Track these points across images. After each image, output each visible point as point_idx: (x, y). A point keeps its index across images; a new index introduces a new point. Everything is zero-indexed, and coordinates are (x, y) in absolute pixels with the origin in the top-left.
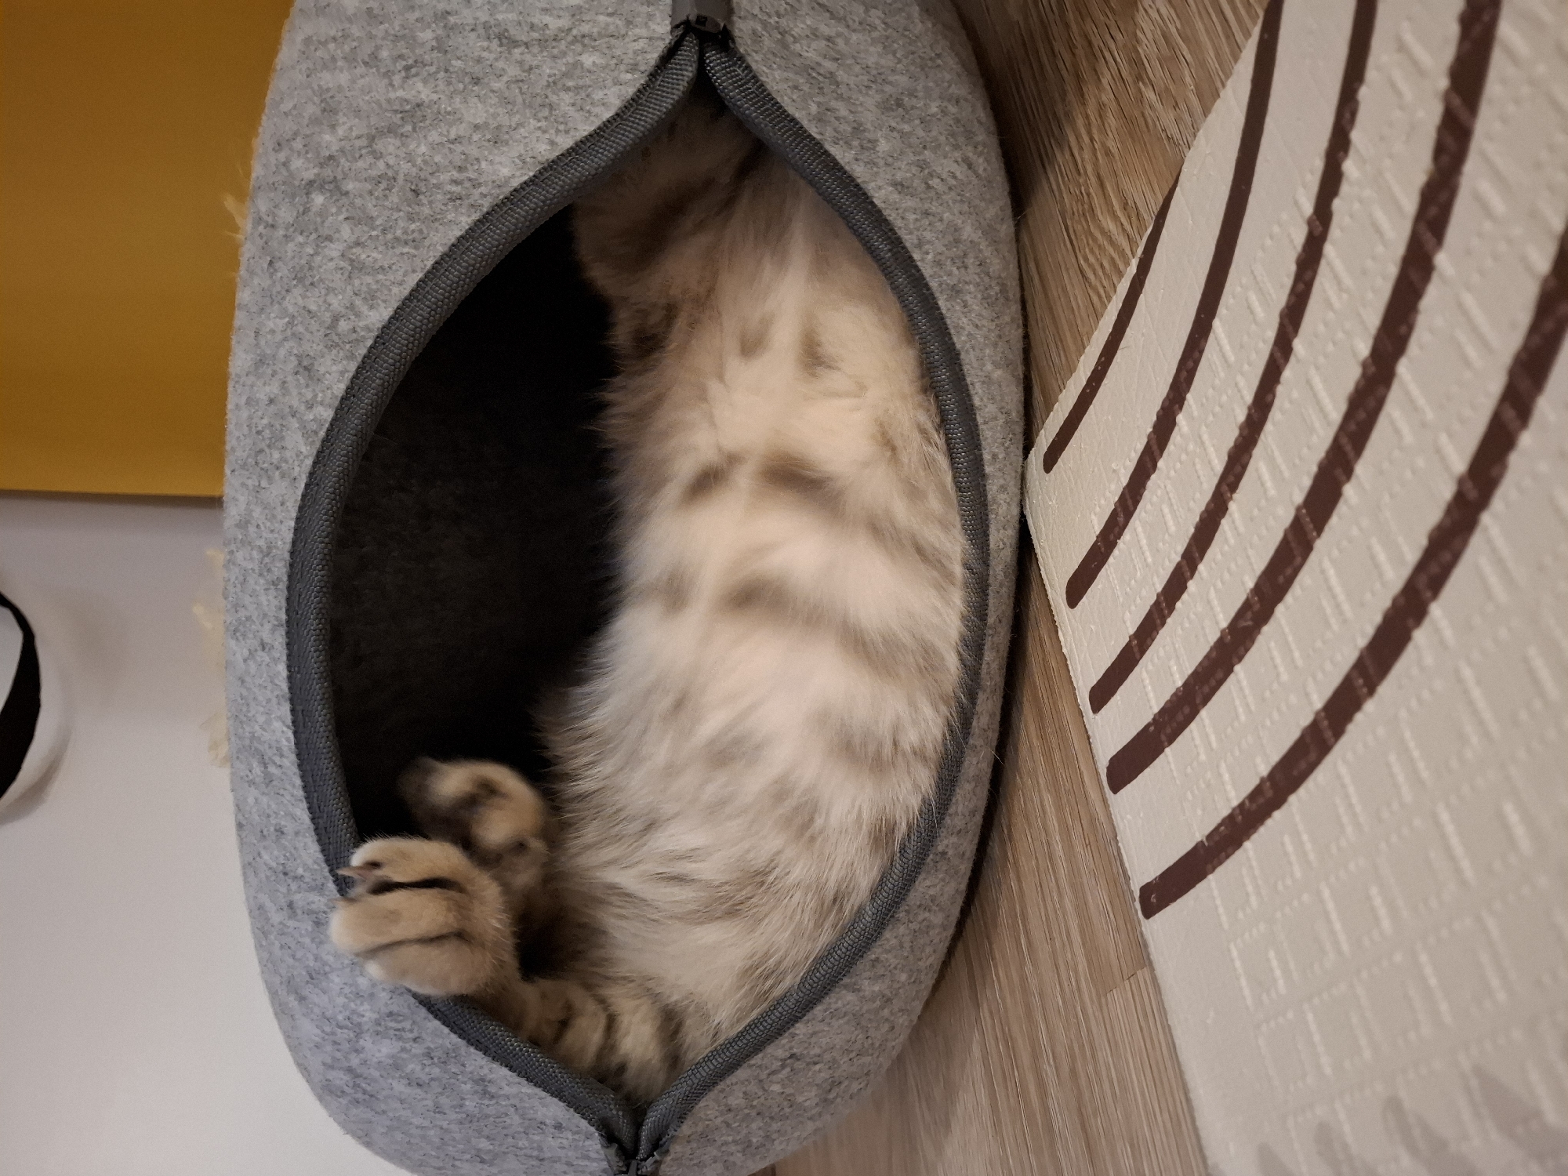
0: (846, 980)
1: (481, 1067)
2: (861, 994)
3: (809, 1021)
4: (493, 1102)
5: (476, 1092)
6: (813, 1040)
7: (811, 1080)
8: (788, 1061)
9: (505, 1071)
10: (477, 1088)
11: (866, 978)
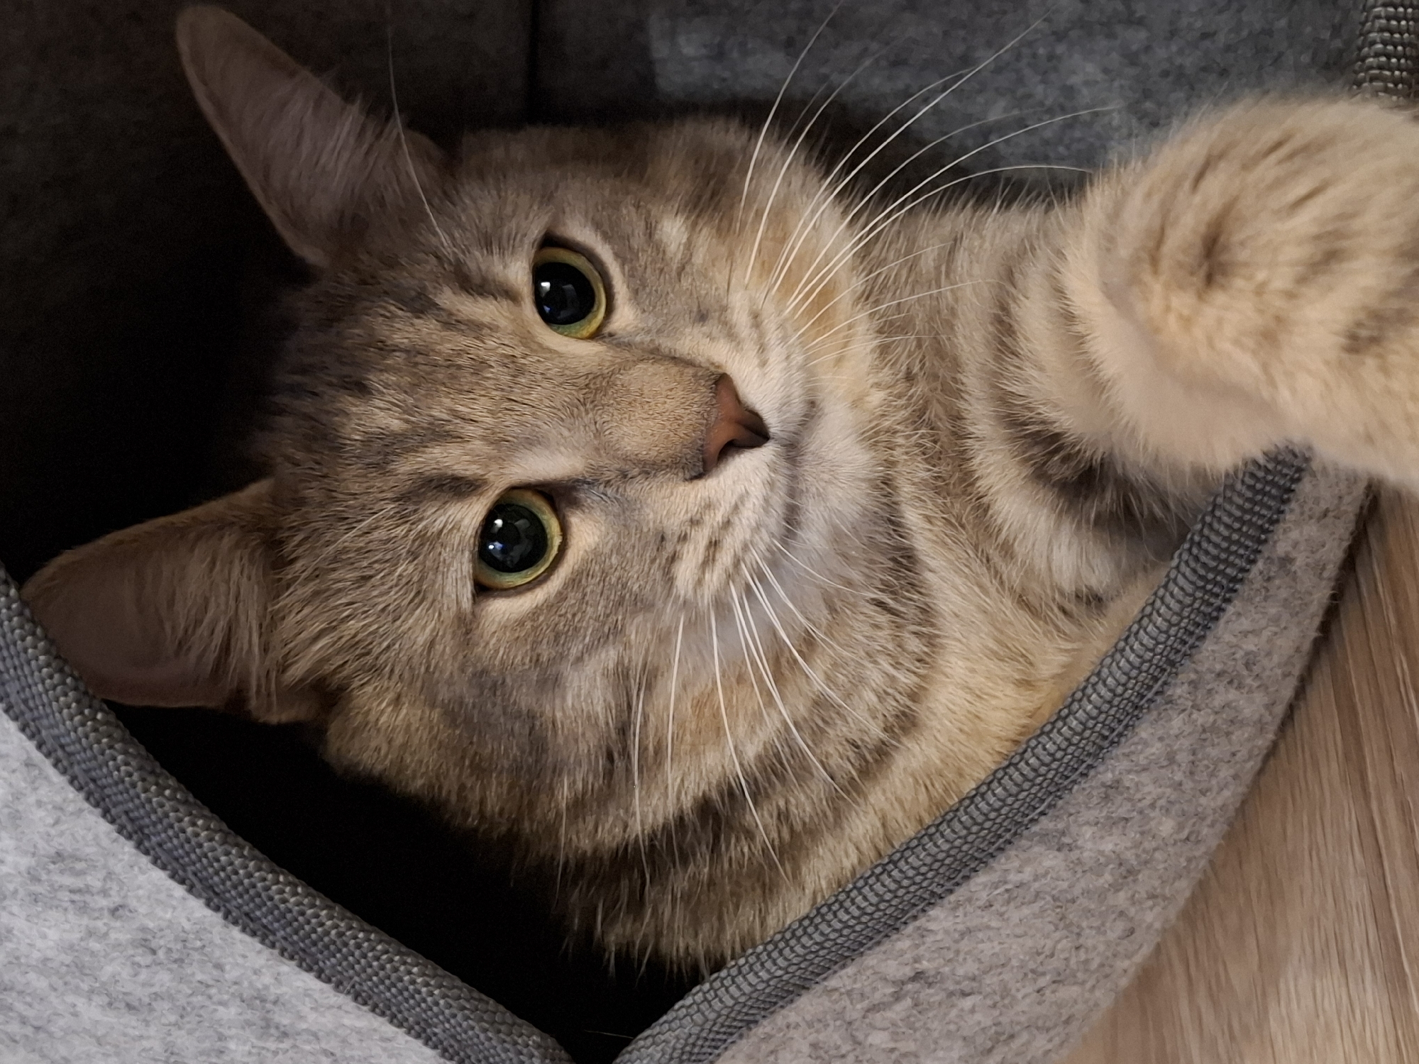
0: (1045, 823)
1: (256, 972)
2: (1074, 855)
3: (958, 905)
4: (285, 1045)
5: (249, 1024)
6: (965, 945)
7: (952, 1027)
8: (910, 986)
9: (308, 981)
10: (249, 1015)
11: (1088, 823)
